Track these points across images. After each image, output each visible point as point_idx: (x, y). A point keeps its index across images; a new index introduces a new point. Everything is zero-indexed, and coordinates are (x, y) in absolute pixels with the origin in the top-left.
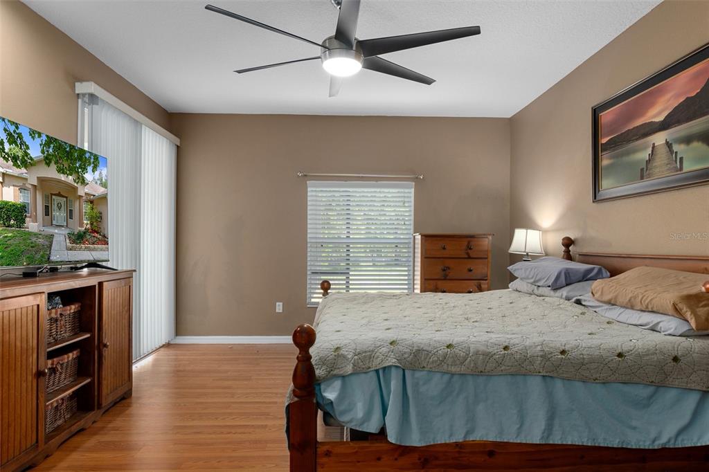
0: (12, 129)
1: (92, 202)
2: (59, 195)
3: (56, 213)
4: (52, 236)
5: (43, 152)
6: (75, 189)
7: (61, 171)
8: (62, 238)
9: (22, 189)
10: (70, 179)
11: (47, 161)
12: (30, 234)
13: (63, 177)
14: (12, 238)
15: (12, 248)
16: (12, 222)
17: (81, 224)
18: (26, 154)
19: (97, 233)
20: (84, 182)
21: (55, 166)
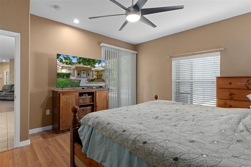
0: (66, 57)
1: (97, 72)
2: (84, 70)
3: (82, 75)
4: (81, 80)
5: (78, 61)
6: (91, 69)
7: (84, 65)
8: (85, 81)
9: (68, 70)
10: (89, 67)
11: (79, 63)
12: (71, 80)
13: (85, 66)
14: (64, 81)
15: (64, 83)
16: (65, 77)
17: (93, 77)
18: (71, 62)
19: (100, 79)
20: (94, 67)
21: (83, 64)
